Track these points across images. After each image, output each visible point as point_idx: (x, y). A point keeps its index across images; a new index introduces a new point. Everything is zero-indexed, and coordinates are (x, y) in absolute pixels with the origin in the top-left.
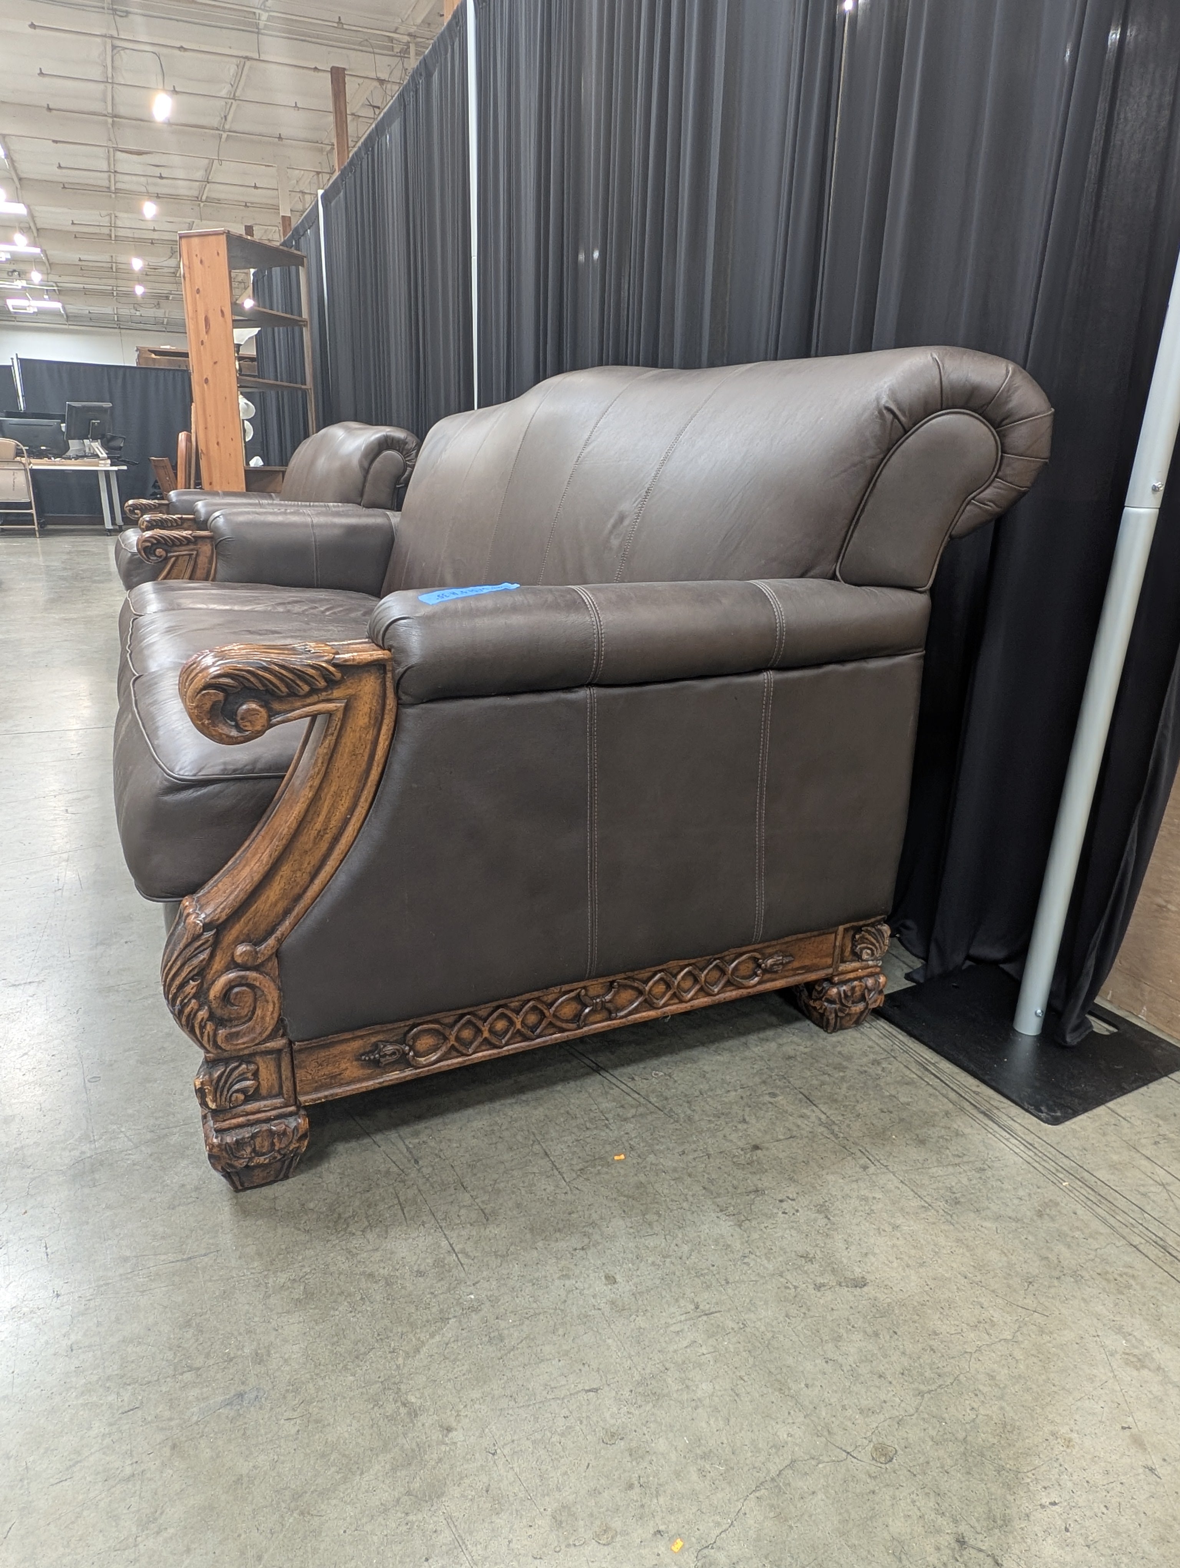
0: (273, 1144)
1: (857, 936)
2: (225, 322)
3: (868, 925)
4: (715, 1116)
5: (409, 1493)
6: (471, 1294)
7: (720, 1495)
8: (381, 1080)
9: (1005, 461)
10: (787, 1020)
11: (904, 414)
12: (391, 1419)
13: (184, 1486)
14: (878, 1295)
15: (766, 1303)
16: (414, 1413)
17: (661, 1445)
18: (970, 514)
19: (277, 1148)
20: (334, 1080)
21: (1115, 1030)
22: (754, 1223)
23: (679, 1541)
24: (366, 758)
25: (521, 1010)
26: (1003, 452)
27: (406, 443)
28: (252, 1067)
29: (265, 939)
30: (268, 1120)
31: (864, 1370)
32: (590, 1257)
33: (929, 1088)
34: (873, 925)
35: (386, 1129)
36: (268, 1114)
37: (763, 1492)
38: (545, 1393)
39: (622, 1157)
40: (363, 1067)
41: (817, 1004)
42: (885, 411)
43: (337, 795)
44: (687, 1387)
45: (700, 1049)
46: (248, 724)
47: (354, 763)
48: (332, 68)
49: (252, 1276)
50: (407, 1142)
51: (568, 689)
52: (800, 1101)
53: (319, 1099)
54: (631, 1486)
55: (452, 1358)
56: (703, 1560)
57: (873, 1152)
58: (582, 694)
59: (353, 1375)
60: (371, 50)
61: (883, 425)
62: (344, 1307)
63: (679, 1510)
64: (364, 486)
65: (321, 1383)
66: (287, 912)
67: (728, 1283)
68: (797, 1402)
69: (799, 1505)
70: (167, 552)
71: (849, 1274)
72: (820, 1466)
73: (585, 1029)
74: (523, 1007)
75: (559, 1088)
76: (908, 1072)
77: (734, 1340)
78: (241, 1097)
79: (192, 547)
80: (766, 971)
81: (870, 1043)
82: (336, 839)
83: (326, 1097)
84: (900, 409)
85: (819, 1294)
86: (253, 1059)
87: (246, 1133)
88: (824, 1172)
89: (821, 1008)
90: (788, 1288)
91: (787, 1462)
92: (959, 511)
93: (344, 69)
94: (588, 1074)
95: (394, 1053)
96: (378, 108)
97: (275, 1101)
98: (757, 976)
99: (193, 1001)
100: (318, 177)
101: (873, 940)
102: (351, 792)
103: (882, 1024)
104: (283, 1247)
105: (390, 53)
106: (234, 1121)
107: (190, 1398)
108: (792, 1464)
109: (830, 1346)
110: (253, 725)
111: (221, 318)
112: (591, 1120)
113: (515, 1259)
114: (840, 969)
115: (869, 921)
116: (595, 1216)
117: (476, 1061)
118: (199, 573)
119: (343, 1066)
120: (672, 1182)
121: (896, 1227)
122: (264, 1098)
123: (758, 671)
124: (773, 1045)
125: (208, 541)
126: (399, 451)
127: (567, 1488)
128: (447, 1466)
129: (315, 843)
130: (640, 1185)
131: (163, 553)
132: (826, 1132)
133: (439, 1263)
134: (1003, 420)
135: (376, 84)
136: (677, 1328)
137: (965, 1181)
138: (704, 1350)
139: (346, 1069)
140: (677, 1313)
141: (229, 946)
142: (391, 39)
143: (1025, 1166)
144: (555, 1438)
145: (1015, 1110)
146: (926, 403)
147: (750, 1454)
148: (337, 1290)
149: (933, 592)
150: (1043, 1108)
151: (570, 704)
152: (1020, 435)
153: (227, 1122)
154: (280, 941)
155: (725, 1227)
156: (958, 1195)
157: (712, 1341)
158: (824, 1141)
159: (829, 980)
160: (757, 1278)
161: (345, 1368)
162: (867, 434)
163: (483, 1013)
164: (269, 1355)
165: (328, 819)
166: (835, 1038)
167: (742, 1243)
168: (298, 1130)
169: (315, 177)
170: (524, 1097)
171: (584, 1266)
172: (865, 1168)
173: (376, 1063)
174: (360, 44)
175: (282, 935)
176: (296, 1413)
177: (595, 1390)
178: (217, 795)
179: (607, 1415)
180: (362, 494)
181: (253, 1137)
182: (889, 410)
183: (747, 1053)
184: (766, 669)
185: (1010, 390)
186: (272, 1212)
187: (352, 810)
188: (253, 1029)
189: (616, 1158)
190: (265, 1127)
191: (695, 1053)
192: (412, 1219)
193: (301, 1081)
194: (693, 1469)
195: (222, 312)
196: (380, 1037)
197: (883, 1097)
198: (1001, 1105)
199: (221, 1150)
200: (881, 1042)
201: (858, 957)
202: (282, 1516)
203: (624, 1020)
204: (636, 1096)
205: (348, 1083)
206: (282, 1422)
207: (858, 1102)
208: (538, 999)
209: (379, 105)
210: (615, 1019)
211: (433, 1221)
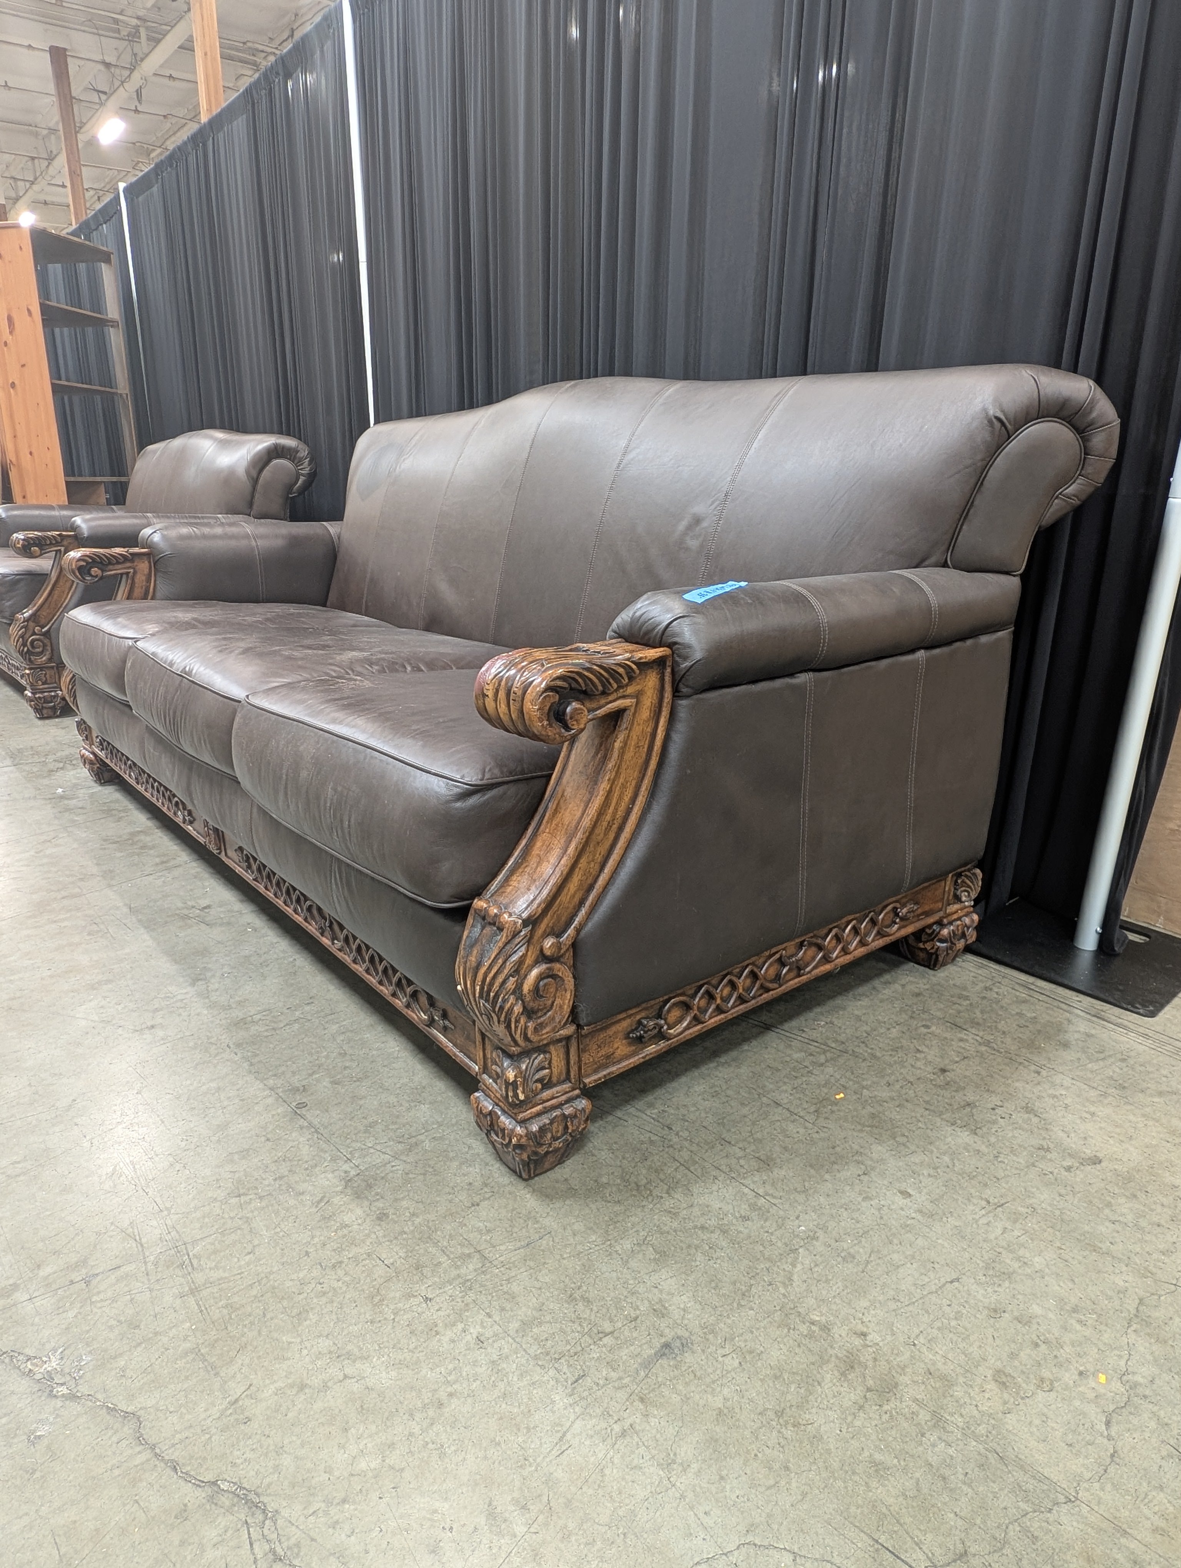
0: (566, 1127)
1: (959, 881)
2: (34, 322)
3: (965, 871)
4: (892, 1050)
5: (869, 1390)
6: (800, 1226)
7: (1106, 1336)
8: (643, 1055)
9: (1087, 461)
10: (895, 965)
11: (1010, 424)
12: (811, 1336)
13: (677, 1429)
14: (1116, 1167)
15: (1038, 1189)
16: (826, 1328)
17: (1036, 1309)
18: (1057, 508)
19: (570, 1131)
20: (610, 1059)
21: (1148, 939)
22: (985, 1129)
23: (1100, 1375)
24: (645, 750)
25: (741, 975)
26: (1086, 454)
27: (297, 452)
28: (547, 1056)
29: (565, 930)
30: (560, 1106)
31: (1143, 1223)
32: (875, 1179)
33: (1041, 1003)
34: (969, 870)
35: (621, 1105)
36: (560, 1099)
37: (1134, 1327)
38: (918, 1290)
39: (842, 1095)
40: (630, 1044)
41: (928, 946)
42: (994, 420)
43: (624, 786)
44: (1025, 1263)
45: (840, 998)
46: (575, 723)
47: (637, 755)
48: (51, 48)
49: (597, 1248)
50: (648, 1114)
51: (791, 675)
52: (952, 1029)
53: (600, 1079)
54: (1037, 1345)
55: (824, 1279)
56: (1128, 1384)
57: (1036, 1059)
58: (803, 678)
59: (752, 1309)
60: (95, 31)
61: (992, 433)
62: (699, 1257)
63: (1085, 1353)
64: (253, 497)
65: (729, 1321)
66: (582, 903)
67: (998, 1179)
68: (1113, 1257)
69: (1167, 1329)
70: (103, 571)
71: (1083, 1155)
72: (1162, 1298)
73: (783, 987)
74: (743, 972)
75: (746, 1047)
76: (1018, 994)
77: (1034, 1221)
78: (539, 1086)
79: (128, 564)
80: (902, 919)
81: (972, 974)
82: (621, 829)
83: (605, 1076)
84: (1007, 419)
85: (1072, 1175)
86: (547, 1049)
87: (545, 1120)
88: (1010, 1081)
89: (933, 948)
90: (1045, 1174)
91: (1137, 1301)
92: (1049, 504)
93: (65, 50)
94: (762, 1032)
95: (655, 1028)
96: (105, 93)
97: (564, 1086)
98: (896, 923)
99: (512, 997)
100: (34, 164)
101: (971, 884)
102: (634, 783)
103: (969, 957)
104: (606, 1218)
105: (117, 35)
106: (534, 1110)
107: (624, 1358)
108: (1141, 1301)
109: (1107, 1211)
110: (578, 724)
111: (29, 318)
112: (794, 1069)
113: (815, 1191)
114: (948, 911)
115: (966, 868)
116: (856, 1147)
117: (710, 1027)
118: (138, 591)
119: (616, 1046)
120: (898, 1109)
121: (1093, 1114)
122: (555, 1085)
123: (913, 651)
124: (897, 986)
125: (145, 558)
126: (290, 459)
127: (990, 1357)
128: (883, 1363)
129: (605, 835)
130: (873, 1116)
131: (99, 572)
132: (989, 1050)
133: (753, 1207)
134: (1089, 426)
135: (101, 67)
136: (984, 1221)
137: (1117, 1070)
138: (1017, 1233)
139: (618, 1048)
140: (977, 1210)
141: (538, 940)
142: (116, 22)
143: (1153, 1052)
144: (953, 1323)
145: (1117, 1011)
146: (1027, 414)
147: (1106, 1302)
148: (684, 1246)
149: (1024, 577)
150: (1138, 1006)
151: (794, 688)
152: (1098, 440)
153: (528, 1112)
154: (578, 931)
155: (964, 1137)
156: (1121, 1082)
157: (1018, 1225)
158: (992, 1057)
159: (940, 923)
160: (1018, 1172)
161: (739, 1305)
162: (979, 440)
163: (714, 982)
164: (666, 1308)
165: (616, 809)
166: (942, 975)
167: (987, 1147)
168: (585, 1111)
169: (30, 163)
170: (722, 1060)
171: (876, 1187)
172: (1038, 1073)
173: (640, 1039)
174: (82, 24)
175: (580, 924)
176: (727, 1349)
177: (958, 1280)
178: (501, 797)
179: (980, 1297)
180: (251, 504)
181: (552, 1122)
182: (999, 419)
183: (880, 996)
184: (919, 649)
185: (1093, 403)
186: (570, 1192)
187: (633, 801)
188: (553, 1018)
189: (838, 1097)
190: (557, 1113)
191: (839, 1001)
192: (703, 1175)
193: (585, 1064)
194: (1073, 1322)
195: (29, 310)
196: (643, 1014)
197: (1012, 1016)
198: (1104, 1008)
199: (529, 1139)
200: (980, 972)
201: (958, 899)
202: (779, 1432)
203: (809, 975)
204: (816, 1044)
205: (619, 1061)
206: (720, 1359)
207: (996, 1022)
208: (753, 964)
209: (106, 89)
210: (803, 975)
211: (723, 1175)
